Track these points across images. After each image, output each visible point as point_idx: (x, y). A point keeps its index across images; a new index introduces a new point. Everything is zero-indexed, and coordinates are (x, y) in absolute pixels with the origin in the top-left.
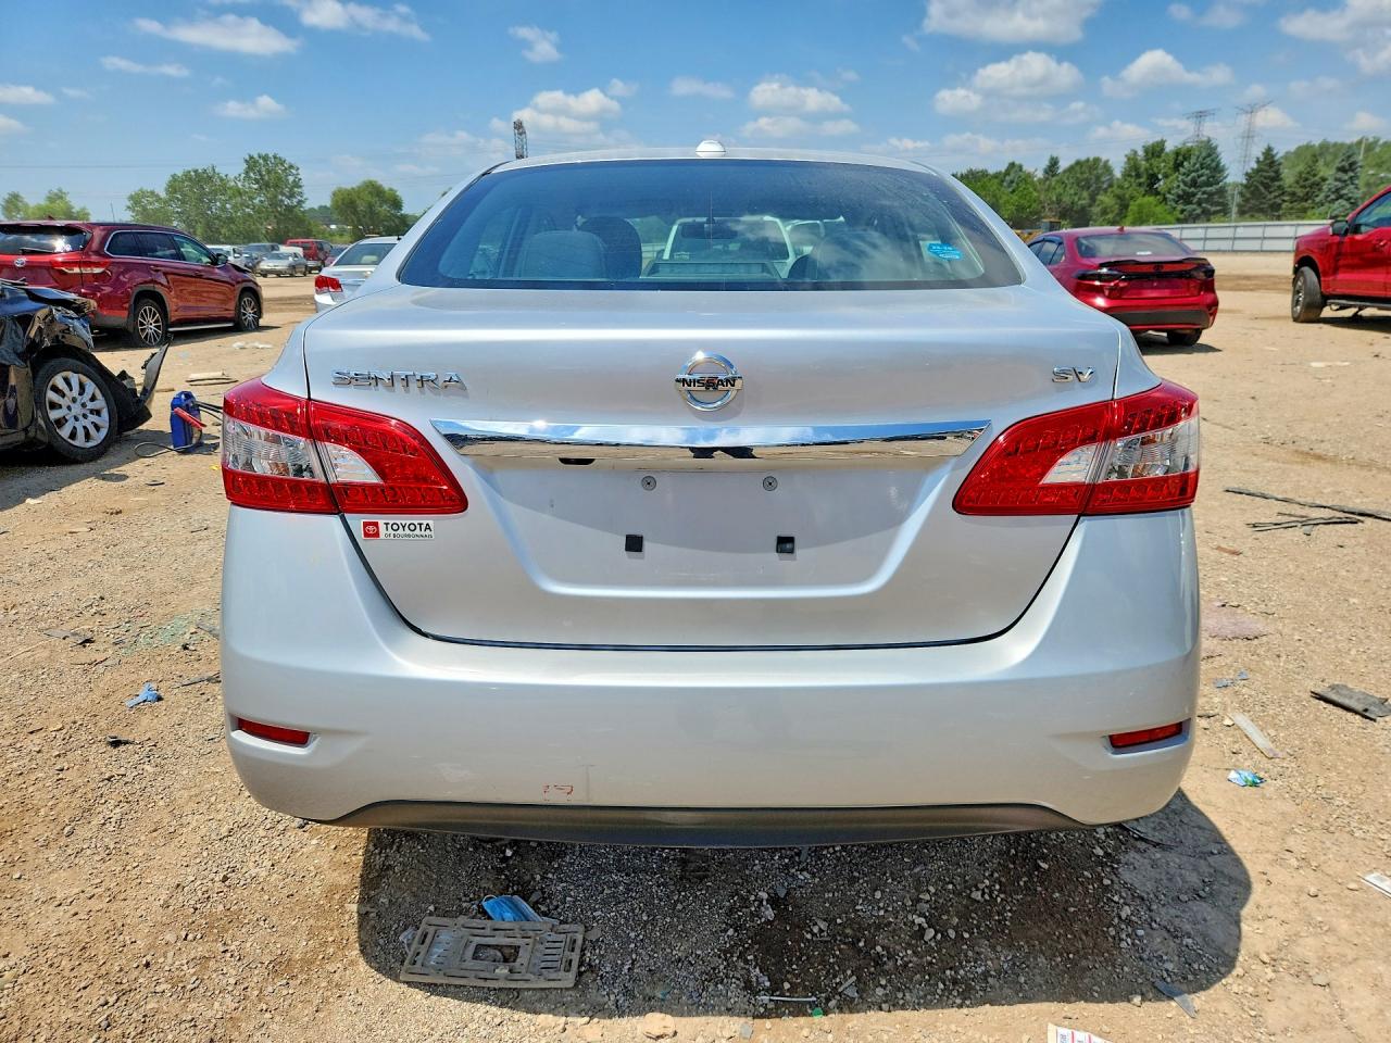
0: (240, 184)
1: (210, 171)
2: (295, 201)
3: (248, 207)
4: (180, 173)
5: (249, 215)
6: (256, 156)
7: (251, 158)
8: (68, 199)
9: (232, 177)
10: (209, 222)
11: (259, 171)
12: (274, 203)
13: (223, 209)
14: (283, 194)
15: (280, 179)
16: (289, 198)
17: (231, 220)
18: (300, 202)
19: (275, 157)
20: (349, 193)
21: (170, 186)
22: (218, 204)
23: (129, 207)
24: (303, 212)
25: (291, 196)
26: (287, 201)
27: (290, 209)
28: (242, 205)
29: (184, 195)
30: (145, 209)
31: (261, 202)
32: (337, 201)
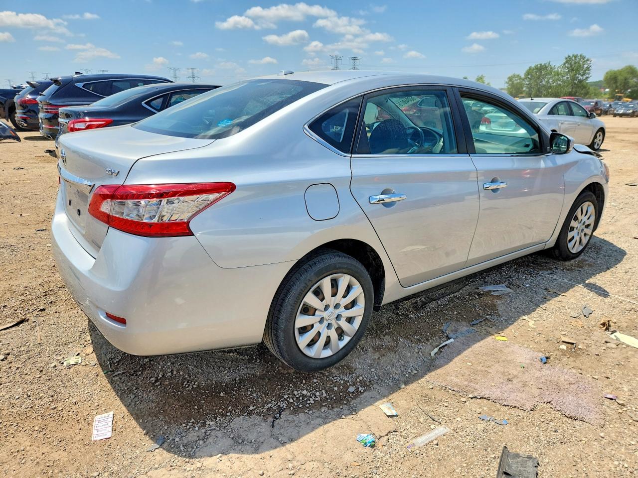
0: (560, 70)
1: (547, 65)
2: (585, 77)
3: (560, 81)
4: (533, 66)
5: (560, 85)
6: (571, 56)
7: (569, 56)
8: (484, 79)
9: (558, 66)
10: (539, 88)
11: (571, 63)
12: (574, 78)
13: (548, 82)
14: (579, 74)
15: (580, 66)
16: (582, 75)
17: (550, 87)
18: (587, 78)
19: (581, 56)
20: (615, 73)
21: (527, 72)
22: (546, 80)
23: (507, 82)
24: (587, 83)
25: (584, 74)
26: (580, 77)
27: (581, 81)
28: (558, 79)
29: (532, 76)
30: (513, 83)
31: (567, 78)
32: (607, 77)
